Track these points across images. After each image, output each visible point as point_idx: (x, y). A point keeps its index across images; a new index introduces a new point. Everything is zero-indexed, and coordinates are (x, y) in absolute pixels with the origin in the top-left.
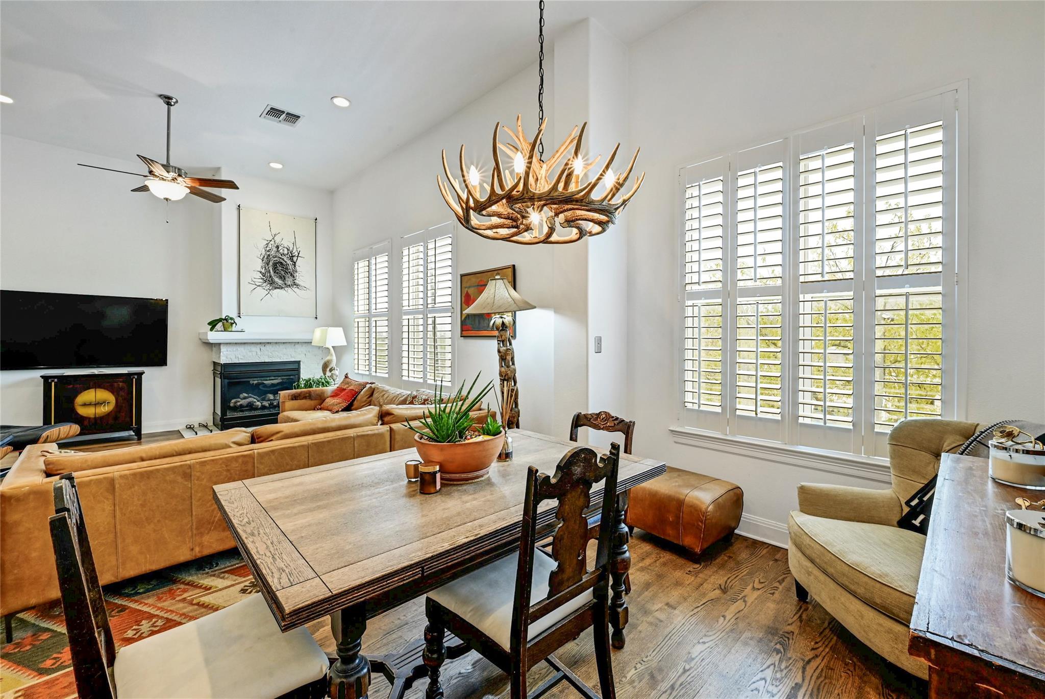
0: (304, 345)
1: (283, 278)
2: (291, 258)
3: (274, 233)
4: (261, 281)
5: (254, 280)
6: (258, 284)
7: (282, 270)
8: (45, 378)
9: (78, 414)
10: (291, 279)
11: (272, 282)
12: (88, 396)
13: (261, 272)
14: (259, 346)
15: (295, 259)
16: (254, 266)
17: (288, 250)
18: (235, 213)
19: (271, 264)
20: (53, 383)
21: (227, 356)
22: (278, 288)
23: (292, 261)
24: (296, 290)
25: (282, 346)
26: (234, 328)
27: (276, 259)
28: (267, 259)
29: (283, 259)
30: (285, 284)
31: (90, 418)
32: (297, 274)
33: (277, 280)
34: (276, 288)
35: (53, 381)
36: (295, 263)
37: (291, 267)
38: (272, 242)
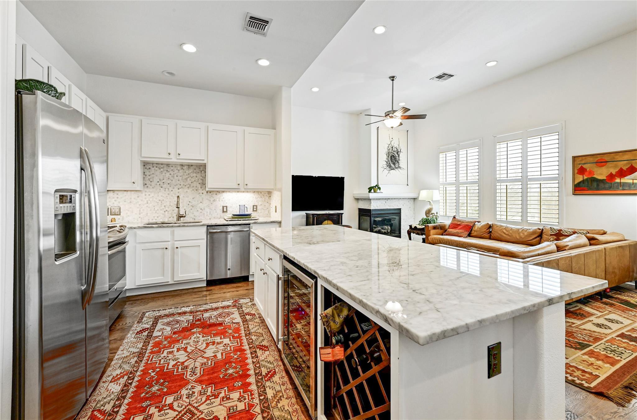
0: (403, 200)
1: (394, 164)
3: (391, 140)
4: (386, 166)
5: (384, 166)
6: (385, 168)
7: (394, 160)
8: (313, 215)
10: (398, 164)
11: (390, 167)
13: (386, 162)
14: (386, 200)
15: (399, 153)
16: (383, 158)
17: (396, 149)
18: (376, 131)
19: (390, 157)
21: (374, 206)
22: (393, 169)
23: (398, 154)
24: (399, 170)
25: (394, 200)
26: (378, 191)
27: (392, 154)
28: (388, 154)
29: (394, 154)
30: (395, 167)
32: (400, 161)
33: (392, 165)
34: (391, 169)
35: (315, 216)
37: (397, 158)
38: (390, 145)
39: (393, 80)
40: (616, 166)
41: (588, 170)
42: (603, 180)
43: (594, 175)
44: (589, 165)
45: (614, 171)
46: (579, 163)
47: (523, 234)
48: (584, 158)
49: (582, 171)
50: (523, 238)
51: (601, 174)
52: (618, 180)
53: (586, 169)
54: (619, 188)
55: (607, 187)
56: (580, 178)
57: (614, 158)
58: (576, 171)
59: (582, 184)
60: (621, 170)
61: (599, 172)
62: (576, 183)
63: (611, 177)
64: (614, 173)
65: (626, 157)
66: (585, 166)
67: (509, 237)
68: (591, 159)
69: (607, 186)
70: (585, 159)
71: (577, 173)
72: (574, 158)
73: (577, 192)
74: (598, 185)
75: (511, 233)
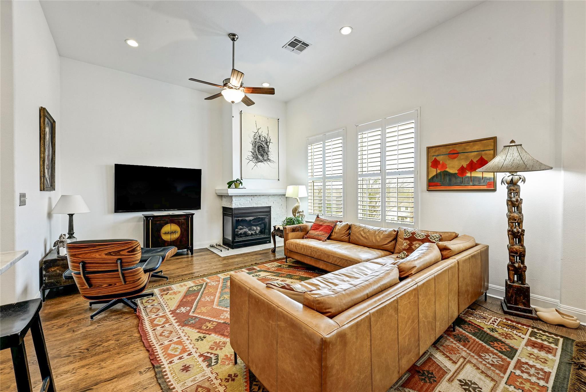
0: (273, 196)
1: (262, 156)
2: (266, 143)
3: (258, 128)
4: (252, 157)
5: (249, 157)
6: (250, 159)
7: (262, 151)
8: (147, 217)
9: (162, 239)
10: (266, 156)
11: (257, 158)
12: (167, 228)
13: (252, 152)
14: (251, 197)
15: (268, 144)
16: (248, 148)
17: (265, 138)
18: (239, 115)
19: (257, 147)
20: (150, 220)
21: (236, 204)
22: (260, 162)
23: (267, 145)
24: (269, 163)
25: (262, 197)
26: (240, 186)
27: (259, 144)
28: (255, 144)
29: (262, 144)
30: (264, 159)
31: (168, 241)
32: (269, 153)
33: (259, 157)
34: (259, 162)
35: (150, 219)
36: (268, 146)
37: (266, 149)
38: (257, 134)
39: (233, 40)
40: (466, 158)
41: (441, 162)
42: (455, 173)
43: (446, 168)
44: (442, 157)
45: (465, 164)
46: (433, 154)
47: (379, 237)
48: (437, 148)
49: (435, 164)
50: (379, 242)
51: (453, 167)
52: (468, 175)
53: (439, 162)
54: (469, 184)
55: (459, 182)
56: (434, 172)
57: (465, 149)
58: (430, 164)
59: (435, 178)
60: (472, 162)
61: (451, 165)
62: (430, 177)
63: (462, 170)
64: (465, 166)
65: (476, 148)
66: (438, 158)
67: (365, 240)
68: (444, 150)
69: (459, 180)
70: (439, 150)
71: (431, 166)
72: (429, 148)
73: (432, 188)
74: (450, 180)
75: (368, 236)
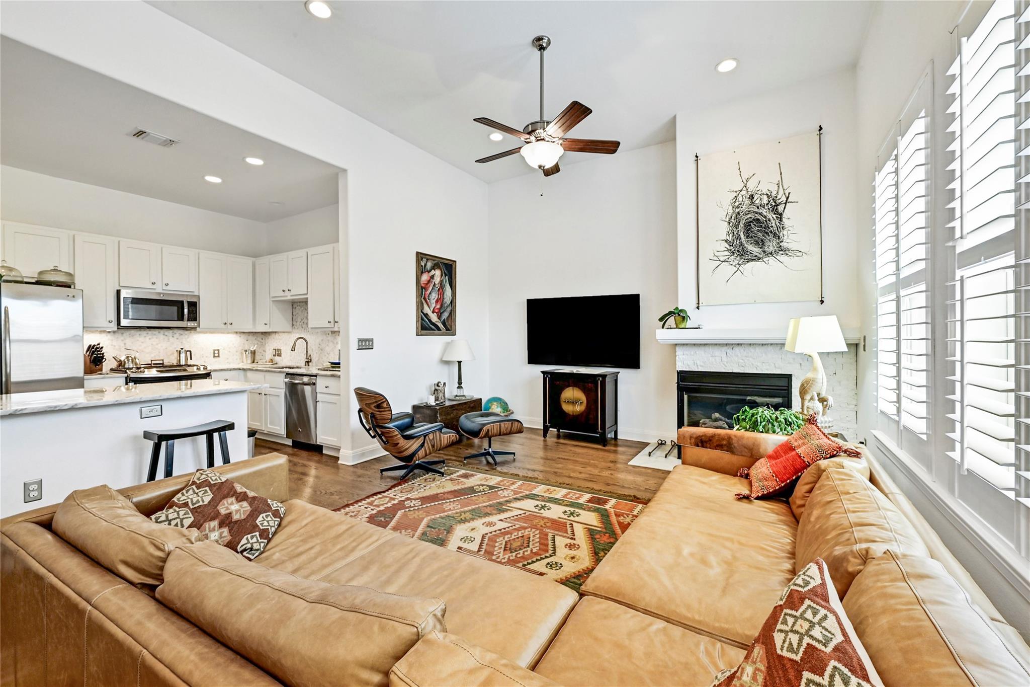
1: (760, 243)
2: (774, 209)
3: (745, 177)
4: (727, 253)
5: (717, 254)
6: (722, 259)
7: (758, 231)
8: (544, 374)
9: (563, 409)
10: (775, 242)
11: (743, 253)
12: (569, 393)
13: (726, 241)
15: (781, 208)
17: (769, 197)
18: (693, 168)
19: (741, 225)
20: (548, 379)
21: (685, 362)
22: (753, 260)
23: (776, 213)
24: (783, 258)
25: (759, 350)
26: (689, 324)
27: (749, 216)
28: (735, 220)
29: (760, 214)
30: (764, 252)
31: (569, 415)
32: (785, 232)
33: (750, 247)
34: (749, 261)
35: (547, 376)
36: (781, 214)
37: (774, 223)
38: (743, 193)
39: (541, 48)
